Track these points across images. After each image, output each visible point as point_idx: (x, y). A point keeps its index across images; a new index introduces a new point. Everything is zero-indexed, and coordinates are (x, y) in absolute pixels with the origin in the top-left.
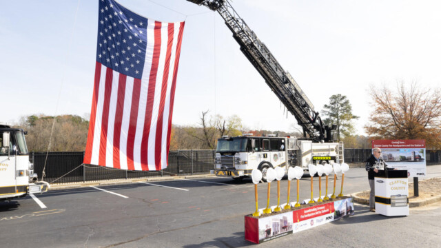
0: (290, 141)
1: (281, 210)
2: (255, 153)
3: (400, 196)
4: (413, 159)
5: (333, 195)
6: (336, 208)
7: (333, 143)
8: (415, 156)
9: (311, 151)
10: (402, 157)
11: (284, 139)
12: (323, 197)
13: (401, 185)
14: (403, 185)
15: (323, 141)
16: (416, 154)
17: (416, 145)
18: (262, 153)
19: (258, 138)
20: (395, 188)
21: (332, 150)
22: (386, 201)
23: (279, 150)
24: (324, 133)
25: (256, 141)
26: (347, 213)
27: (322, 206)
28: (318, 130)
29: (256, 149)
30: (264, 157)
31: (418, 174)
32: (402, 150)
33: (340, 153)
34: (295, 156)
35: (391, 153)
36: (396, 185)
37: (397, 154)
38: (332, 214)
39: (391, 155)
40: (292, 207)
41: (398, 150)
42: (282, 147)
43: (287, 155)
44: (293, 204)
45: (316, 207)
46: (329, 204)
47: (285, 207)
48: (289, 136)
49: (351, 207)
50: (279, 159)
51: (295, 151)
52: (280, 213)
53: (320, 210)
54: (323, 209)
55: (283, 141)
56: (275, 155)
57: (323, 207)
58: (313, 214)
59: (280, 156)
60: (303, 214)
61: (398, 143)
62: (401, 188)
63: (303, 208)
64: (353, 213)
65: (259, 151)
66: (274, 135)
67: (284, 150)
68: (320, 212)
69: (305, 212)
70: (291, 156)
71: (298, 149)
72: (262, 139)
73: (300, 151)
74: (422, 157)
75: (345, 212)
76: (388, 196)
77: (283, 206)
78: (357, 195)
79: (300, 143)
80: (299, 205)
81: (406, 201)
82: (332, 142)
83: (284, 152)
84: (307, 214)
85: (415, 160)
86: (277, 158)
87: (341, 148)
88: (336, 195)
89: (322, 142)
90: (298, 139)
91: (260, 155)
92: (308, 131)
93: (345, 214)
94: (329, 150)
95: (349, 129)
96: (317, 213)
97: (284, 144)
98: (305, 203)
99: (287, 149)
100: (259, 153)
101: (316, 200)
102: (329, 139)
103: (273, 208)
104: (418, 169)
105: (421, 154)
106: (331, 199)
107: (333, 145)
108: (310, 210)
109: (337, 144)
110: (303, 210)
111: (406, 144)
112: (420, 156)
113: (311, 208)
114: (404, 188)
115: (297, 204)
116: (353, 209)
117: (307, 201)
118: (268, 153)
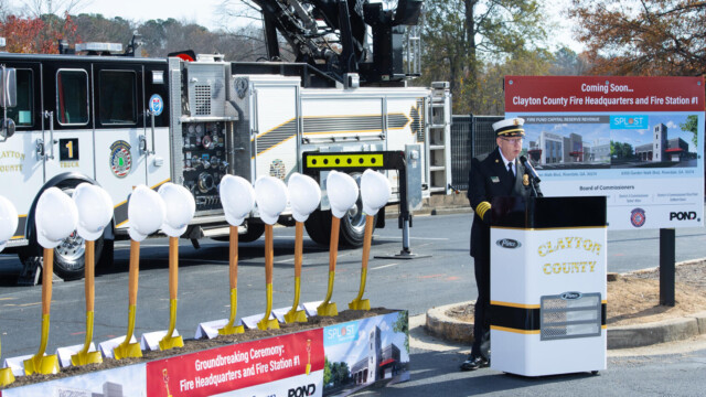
0: (193, 78)
1: (99, 359)
2: (18, 136)
3: (575, 295)
4: (657, 158)
5: (326, 305)
6: (332, 353)
7: (407, 90)
8: (665, 144)
9: (295, 127)
10: (617, 146)
11: (164, 67)
12: (281, 313)
13: (583, 255)
14: (588, 256)
15: (355, 78)
16: (671, 137)
17: (670, 101)
18: (51, 137)
19: (33, 63)
20: (560, 269)
21: (399, 122)
22: (523, 319)
23: (141, 122)
24: (361, 36)
25: (21, 77)
26: (380, 372)
27: (271, 343)
28: (333, 25)
29: (24, 117)
30: (64, 156)
31: (673, 215)
32: (619, 117)
33: (436, 136)
34: (220, 152)
35: (578, 130)
36: (560, 257)
37: (598, 138)
38: (317, 378)
39: (576, 141)
40: (148, 350)
41: (605, 120)
42: (156, 104)
43: (180, 143)
44: (154, 339)
45: (245, 348)
46: (304, 336)
47: (118, 350)
48: (191, 55)
49: (395, 352)
50: (140, 164)
51: (221, 124)
52: (93, 369)
53: (265, 360)
54: (276, 358)
55: (158, 77)
56: (118, 147)
57: (278, 350)
58: (232, 375)
59: (144, 151)
60: (192, 375)
61: (605, 89)
62: (579, 266)
63: (192, 349)
64: (405, 375)
65: (36, 125)
66: (116, 47)
67: (163, 120)
68: (263, 368)
69: (200, 365)
70: (199, 150)
71: (232, 115)
72: (51, 65)
73: (241, 125)
74: (692, 149)
75: (372, 367)
76: (531, 302)
77: (109, 346)
78: (453, 313)
79: (243, 90)
80: (180, 343)
81: (594, 315)
82: (398, 83)
83: (162, 134)
84: (205, 373)
85: (666, 162)
86: (129, 164)
87: (437, 112)
88: (340, 305)
89: (349, 85)
90: (237, 69)
91: (41, 149)
92: (290, 29)
93: (371, 379)
94: (381, 122)
95: (517, 20)
96: (249, 372)
97: (163, 90)
98: (205, 337)
99: (178, 117)
100: (36, 135)
101: (252, 321)
102: (383, 70)
103: (66, 354)
104: (675, 198)
105: (688, 137)
106: (314, 320)
107: (403, 100)
108: (220, 361)
109: (423, 91)
110: (193, 357)
111: (634, 96)
112: (683, 145)
113: (225, 353)
114: (592, 264)
115: (169, 338)
116: (404, 358)
117: (212, 329)
118: (84, 137)
